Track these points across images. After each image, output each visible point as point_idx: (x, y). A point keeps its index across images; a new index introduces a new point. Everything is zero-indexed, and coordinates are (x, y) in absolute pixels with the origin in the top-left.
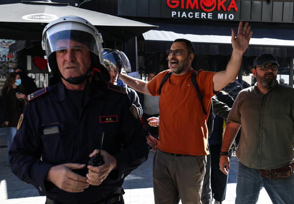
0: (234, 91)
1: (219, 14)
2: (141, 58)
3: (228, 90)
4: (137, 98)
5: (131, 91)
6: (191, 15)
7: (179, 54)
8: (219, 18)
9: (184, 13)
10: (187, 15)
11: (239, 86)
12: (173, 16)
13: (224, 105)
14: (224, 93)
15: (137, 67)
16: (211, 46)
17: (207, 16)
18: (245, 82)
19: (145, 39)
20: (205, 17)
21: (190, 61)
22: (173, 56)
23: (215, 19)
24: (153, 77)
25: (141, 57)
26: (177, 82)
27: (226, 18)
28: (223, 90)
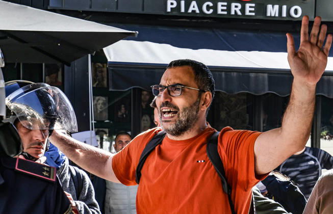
0: (302, 172)
1: (270, 7)
2: (100, 102)
3: (288, 170)
4: (89, 188)
5: (78, 174)
6: (208, 8)
7: (178, 93)
8: (268, 14)
9: (194, 3)
10: (200, 8)
11: (312, 162)
12: (169, 10)
13: (276, 206)
14: (281, 178)
15: (92, 122)
16: (252, 75)
17: (243, 10)
18: (325, 153)
19: (109, 60)
20: (239, 13)
21: (204, 109)
22: (165, 97)
23: (261, 17)
24: (127, 142)
25: (102, 100)
26: (176, 154)
27: (284, 14)
28: (277, 170)
